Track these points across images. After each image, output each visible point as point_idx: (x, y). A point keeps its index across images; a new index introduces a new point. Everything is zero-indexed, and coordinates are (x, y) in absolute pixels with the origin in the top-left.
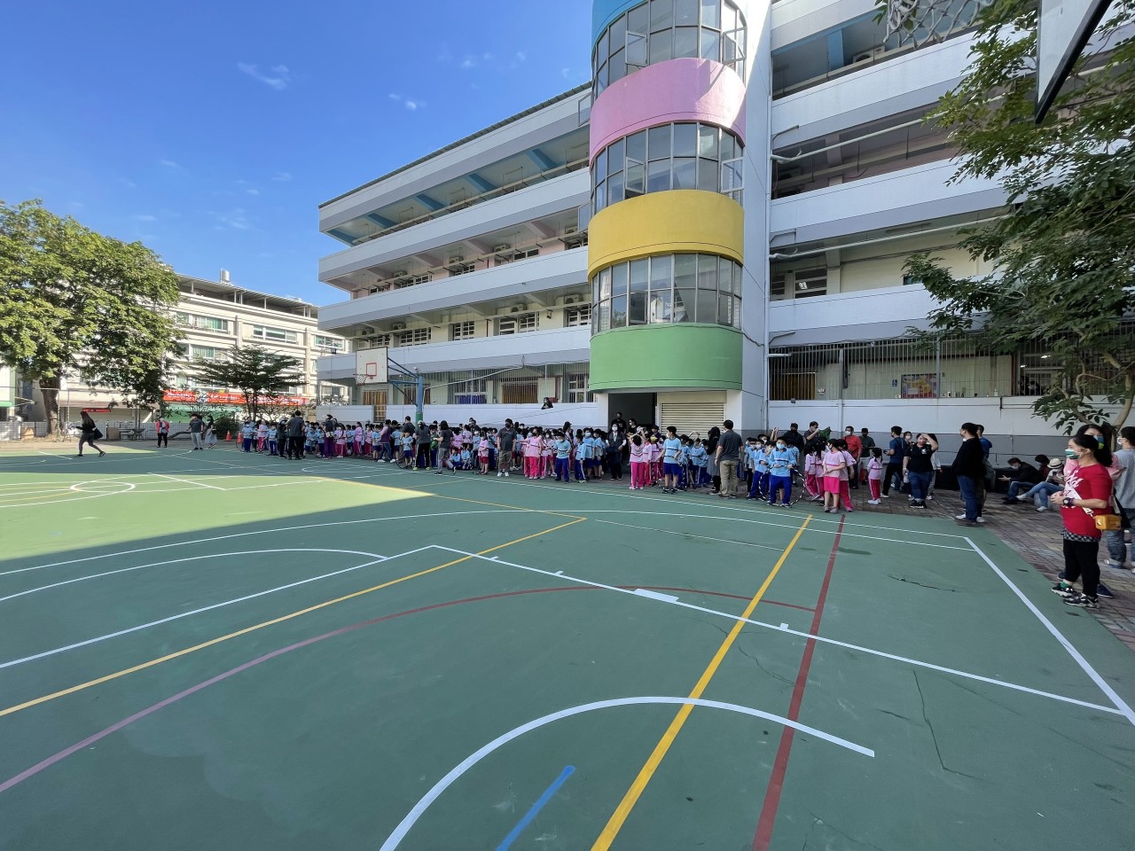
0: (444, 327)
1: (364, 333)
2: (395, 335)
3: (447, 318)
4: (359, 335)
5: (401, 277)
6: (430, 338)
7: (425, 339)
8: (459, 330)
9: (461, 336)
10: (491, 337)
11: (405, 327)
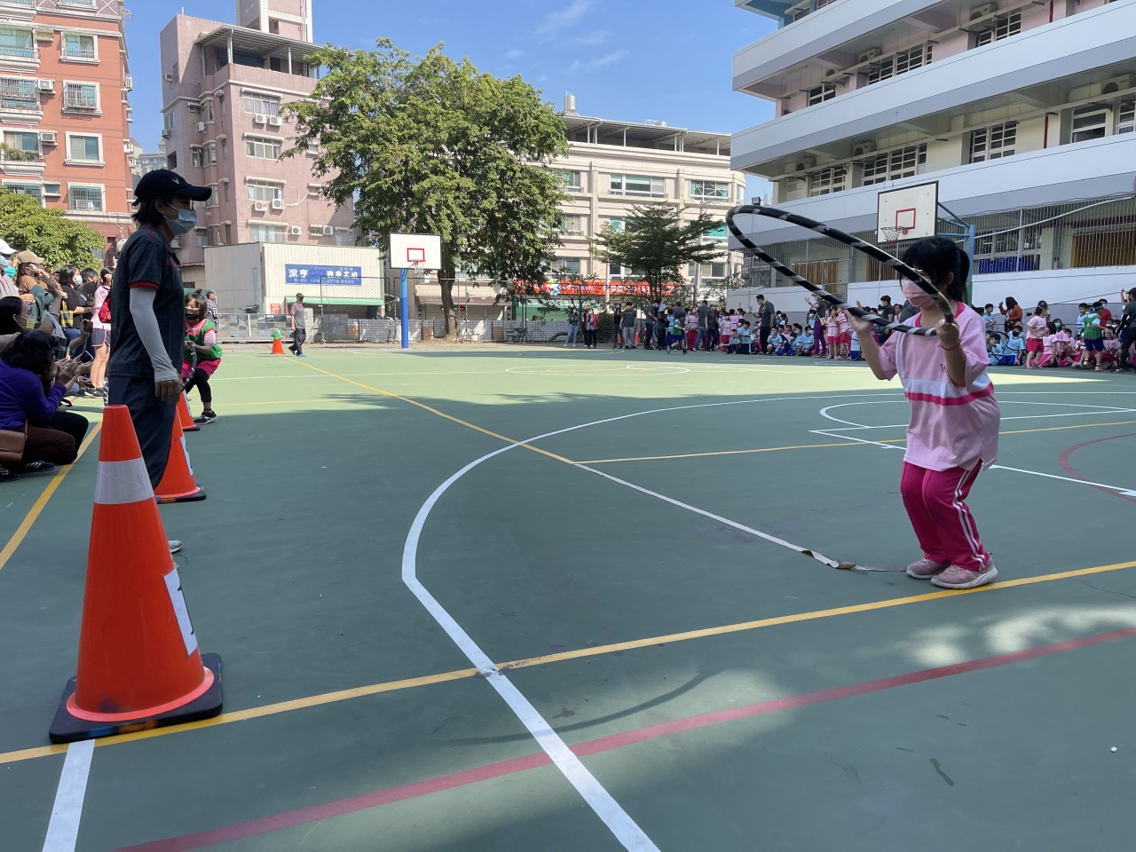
0: (955, 138)
1: (800, 167)
2: (858, 164)
3: (960, 121)
4: (791, 170)
5: (875, 60)
6: (923, 159)
7: (912, 164)
8: (983, 139)
9: (987, 152)
10: (1055, 147)
11: (874, 148)
